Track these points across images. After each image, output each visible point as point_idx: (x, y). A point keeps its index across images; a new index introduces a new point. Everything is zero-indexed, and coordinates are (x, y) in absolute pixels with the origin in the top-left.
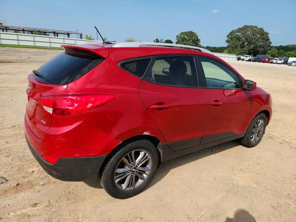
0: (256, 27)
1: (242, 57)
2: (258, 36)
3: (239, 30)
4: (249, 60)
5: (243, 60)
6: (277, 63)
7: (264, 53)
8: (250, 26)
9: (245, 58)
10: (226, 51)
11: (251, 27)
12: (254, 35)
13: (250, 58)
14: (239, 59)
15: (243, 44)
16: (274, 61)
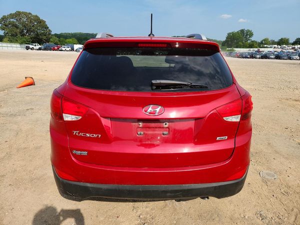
0: (30, 14)
1: (31, 46)
2: (36, 23)
3: (12, 16)
4: (40, 49)
5: (32, 49)
6: (66, 50)
7: (48, 41)
8: (23, 13)
9: (35, 47)
10: (5, 39)
11: (25, 14)
12: (31, 22)
13: (40, 46)
14: (28, 48)
15: (22, 31)
16: (63, 49)
